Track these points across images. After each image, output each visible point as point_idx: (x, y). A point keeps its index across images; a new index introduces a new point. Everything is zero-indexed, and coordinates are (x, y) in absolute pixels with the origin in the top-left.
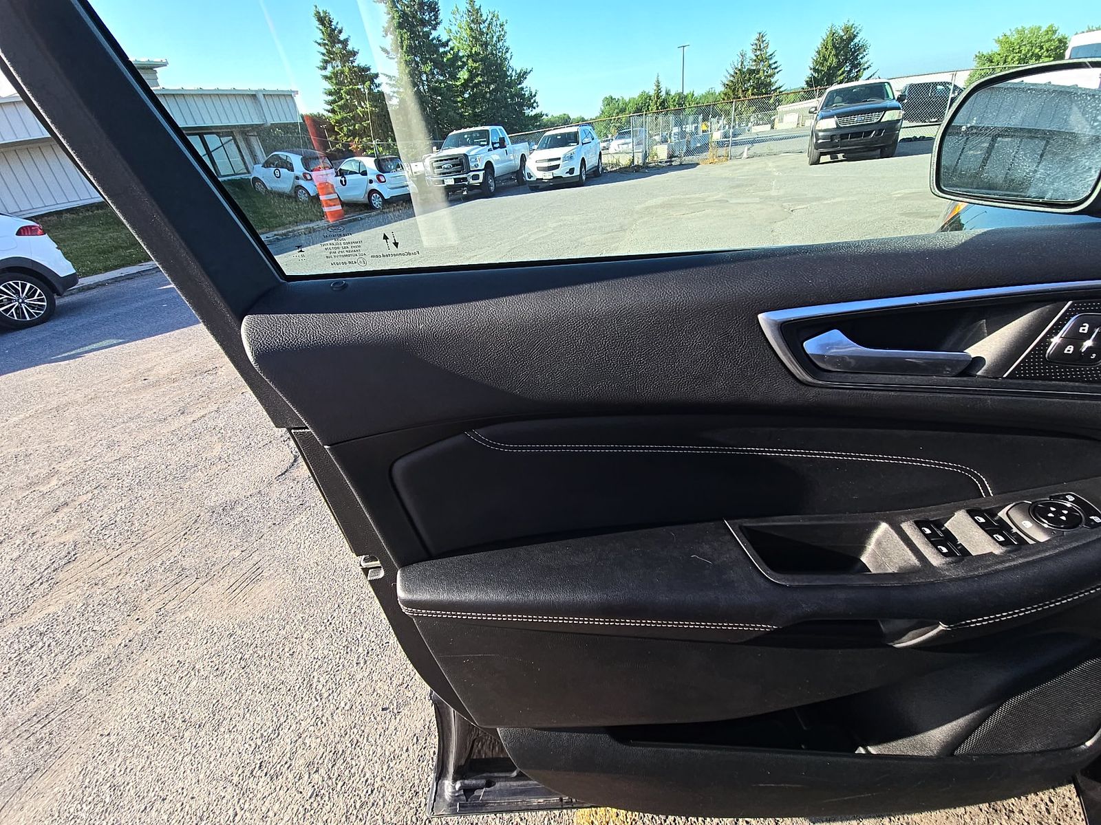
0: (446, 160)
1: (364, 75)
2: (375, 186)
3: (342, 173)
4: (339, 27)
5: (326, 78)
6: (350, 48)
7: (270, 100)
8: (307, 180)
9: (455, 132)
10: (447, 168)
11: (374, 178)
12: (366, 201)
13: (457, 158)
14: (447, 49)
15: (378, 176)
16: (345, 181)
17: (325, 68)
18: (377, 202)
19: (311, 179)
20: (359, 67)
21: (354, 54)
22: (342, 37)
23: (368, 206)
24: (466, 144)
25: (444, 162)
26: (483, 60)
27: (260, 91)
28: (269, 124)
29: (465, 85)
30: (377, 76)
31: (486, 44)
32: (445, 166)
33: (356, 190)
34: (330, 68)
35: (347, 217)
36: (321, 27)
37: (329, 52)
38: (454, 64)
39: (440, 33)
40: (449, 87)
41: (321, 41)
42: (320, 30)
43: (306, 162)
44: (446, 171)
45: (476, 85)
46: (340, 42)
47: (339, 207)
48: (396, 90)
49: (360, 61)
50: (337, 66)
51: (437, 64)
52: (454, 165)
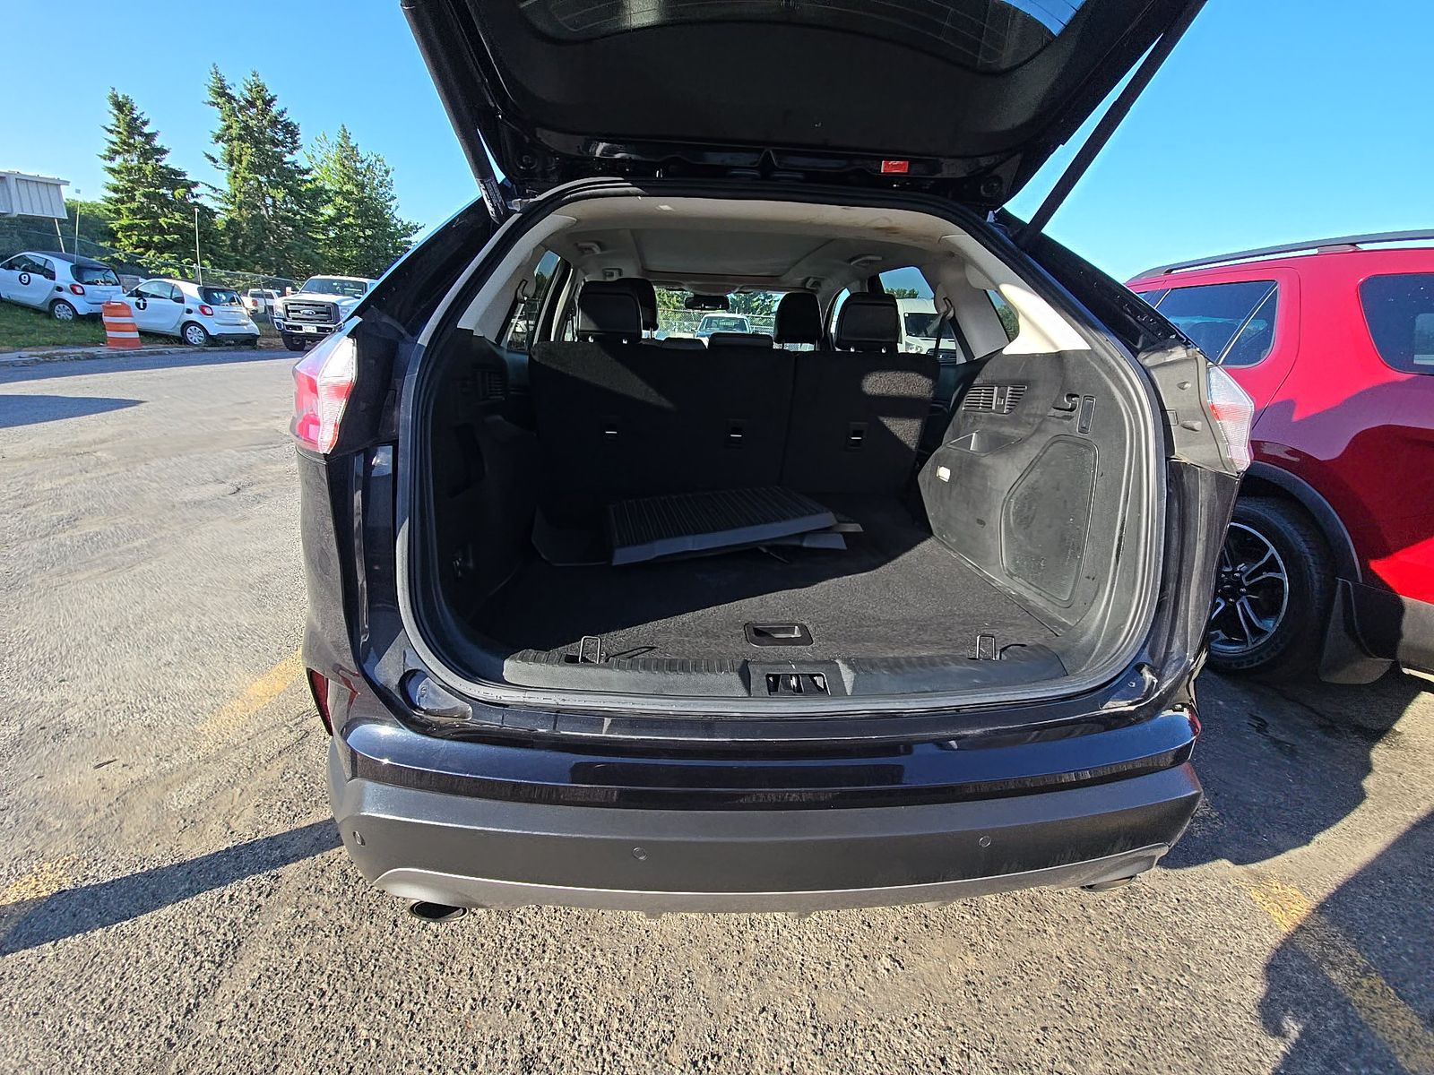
0: (306, 305)
1: (173, 178)
2: (192, 317)
3: (139, 294)
4: (144, 118)
5: (112, 171)
6: (157, 143)
7: (22, 187)
8: (77, 293)
9: (319, 277)
10: (308, 314)
11: (196, 308)
12: (178, 333)
13: (323, 306)
14: (306, 177)
15: (202, 308)
16: (145, 305)
17: (112, 159)
18: (194, 336)
19: (83, 294)
20: (166, 167)
21: (163, 151)
22: (146, 130)
23: (182, 340)
24: (336, 293)
25: (304, 307)
26: (359, 202)
27: (13, 174)
28: (15, 215)
29: (331, 222)
30: (195, 184)
31: (362, 187)
32: (306, 311)
33: (163, 316)
34: (119, 160)
35: (146, 348)
36: (116, 112)
37: (124, 143)
38: (319, 195)
39: (300, 159)
40: (307, 222)
41: (112, 128)
42: (114, 115)
43: (78, 271)
44: (305, 317)
45: (346, 226)
46: (141, 134)
47: (136, 335)
48: (222, 205)
49: (169, 161)
50: (132, 161)
51: (291, 192)
52: (317, 313)
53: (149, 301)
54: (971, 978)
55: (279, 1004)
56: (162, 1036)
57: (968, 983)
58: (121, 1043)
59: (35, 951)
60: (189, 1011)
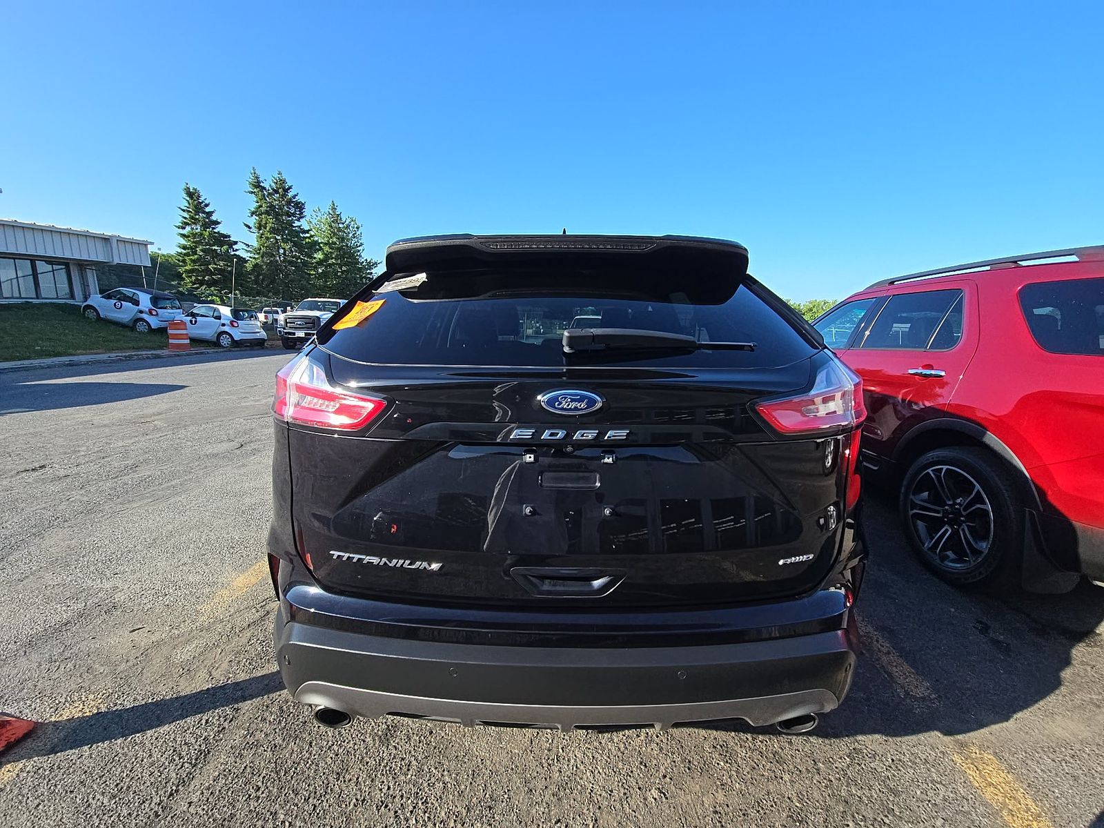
0: (299, 318)
1: (223, 240)
2: (226, 329)
3: (193, 315)
4: (207, 202)
5: (183, 236)
6: (214, 218)
7: (121, 245)
8: (153, 315)
9: (309, 299)
10: (300, 325)
11: (228, 322)
12: (215, 340)
13: (311, 319)
14: (307, 235)
15: (232, 323)
16: (196, 322)
17: (184, 228)
18: (225, 341)
19: (157, 314)
20: (218, 233)
21: (217, 223)
22: (207, 209)
23: (216, 344)
24: (320, 310)
25: (298, 320)
26: (339, 249)
27: (115, 236)
28: (115, 263)
29: (320, 263)
30: (236, 243)
31: (342, 239)
32: (299, 323)
33: (205, 328)
34: (188, 229)
35: (194, 350)
36: (188, 199)
37: (192, 218)
38: (314, 246)
39: (304, 224)
40: (305, 264)
41: (185, 208)
42: (187, 200)
43: (155, 301)
44: (298, 326)
45: (330, 265)
46: (204, 212)
47: (188, 341)
48: (252, 255)
49: (220, 229)
50: (197, 229)
51: (295, 244)
52: (306, 323)
53: (199, 319)
54: (718, 809)
55: (229, 794)
56: (152, 809)
57: (716, 812)
58: (125, 812)
59: (77, 751)
60: (171, 794)
